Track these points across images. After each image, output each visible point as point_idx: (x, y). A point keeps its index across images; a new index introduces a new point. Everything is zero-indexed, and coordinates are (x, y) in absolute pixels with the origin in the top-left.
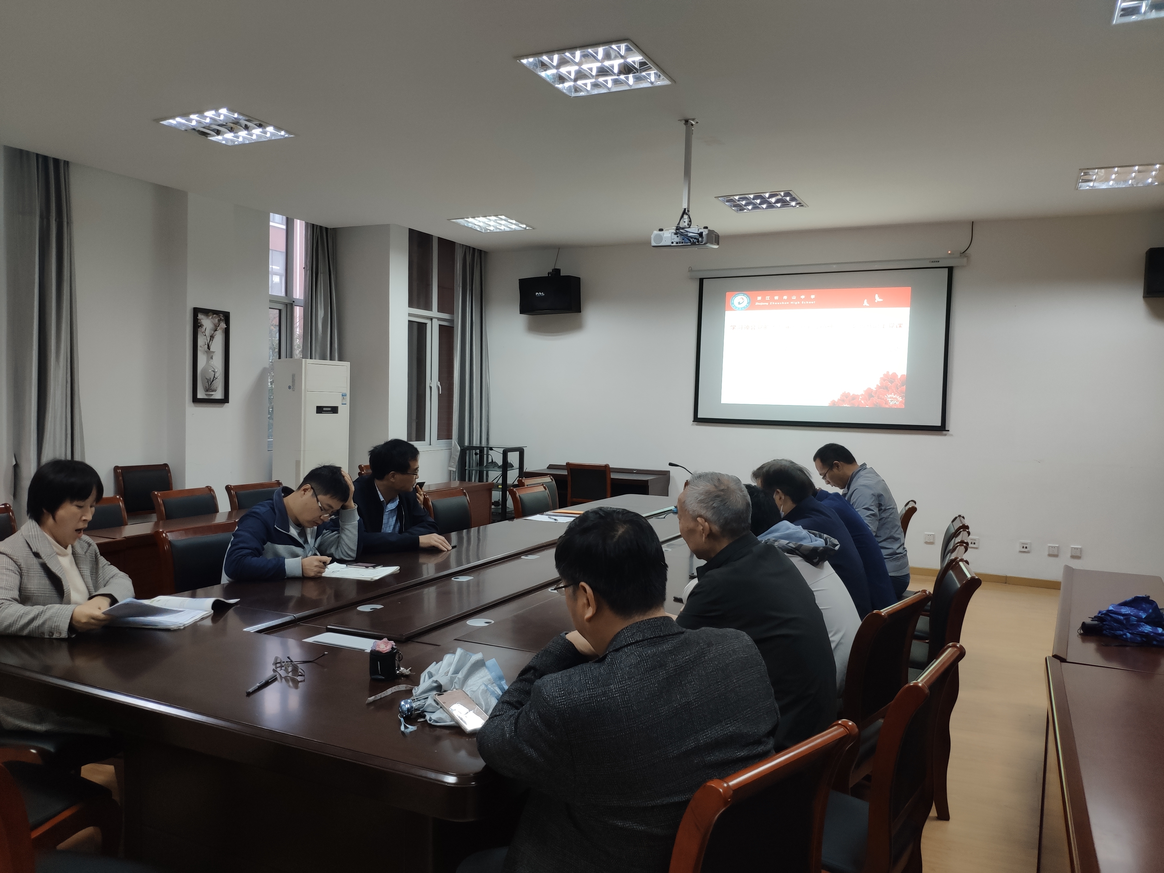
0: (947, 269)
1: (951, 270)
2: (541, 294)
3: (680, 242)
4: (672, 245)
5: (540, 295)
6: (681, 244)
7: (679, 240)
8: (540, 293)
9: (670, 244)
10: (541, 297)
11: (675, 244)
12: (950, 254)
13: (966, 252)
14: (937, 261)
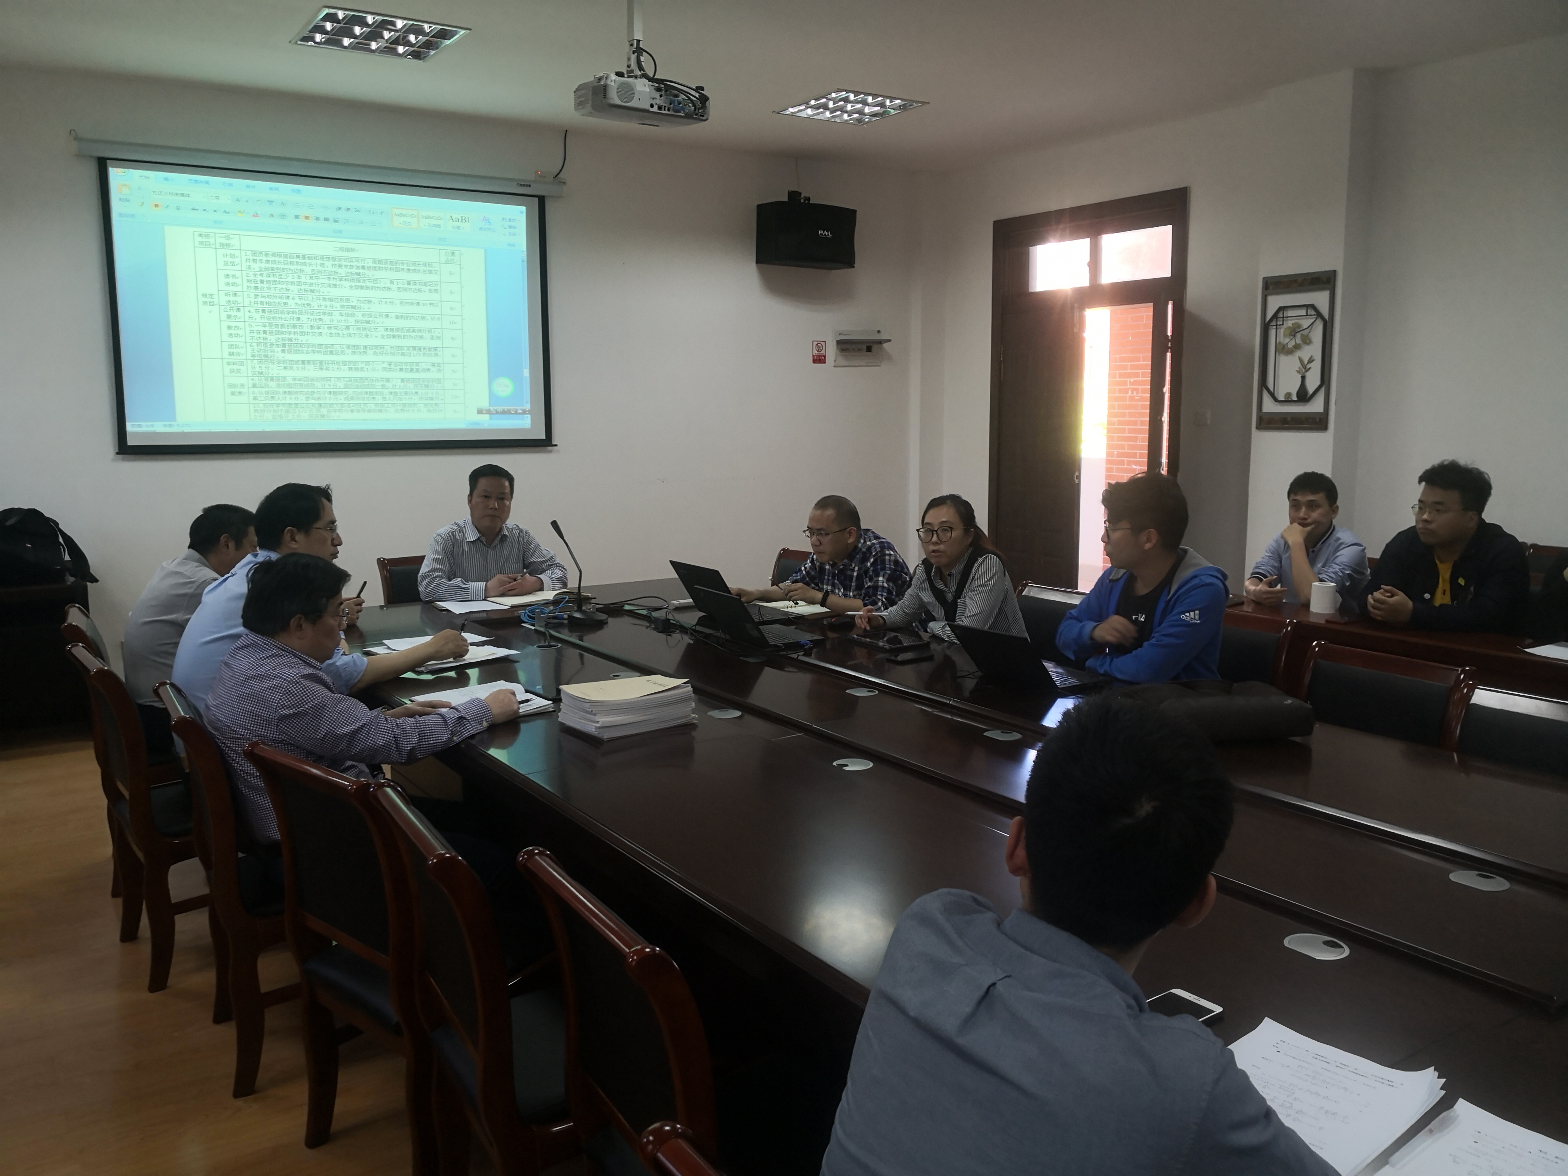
0: (537, 199)
1: (542, 200)
3: (665, 107)
4: (651, 110)
6: (666, 112)
7: (665, 102)
9: (648, 107)
11: (655, 109)
12: (540, 176)
13: (561, 175)
14: (527, 186)
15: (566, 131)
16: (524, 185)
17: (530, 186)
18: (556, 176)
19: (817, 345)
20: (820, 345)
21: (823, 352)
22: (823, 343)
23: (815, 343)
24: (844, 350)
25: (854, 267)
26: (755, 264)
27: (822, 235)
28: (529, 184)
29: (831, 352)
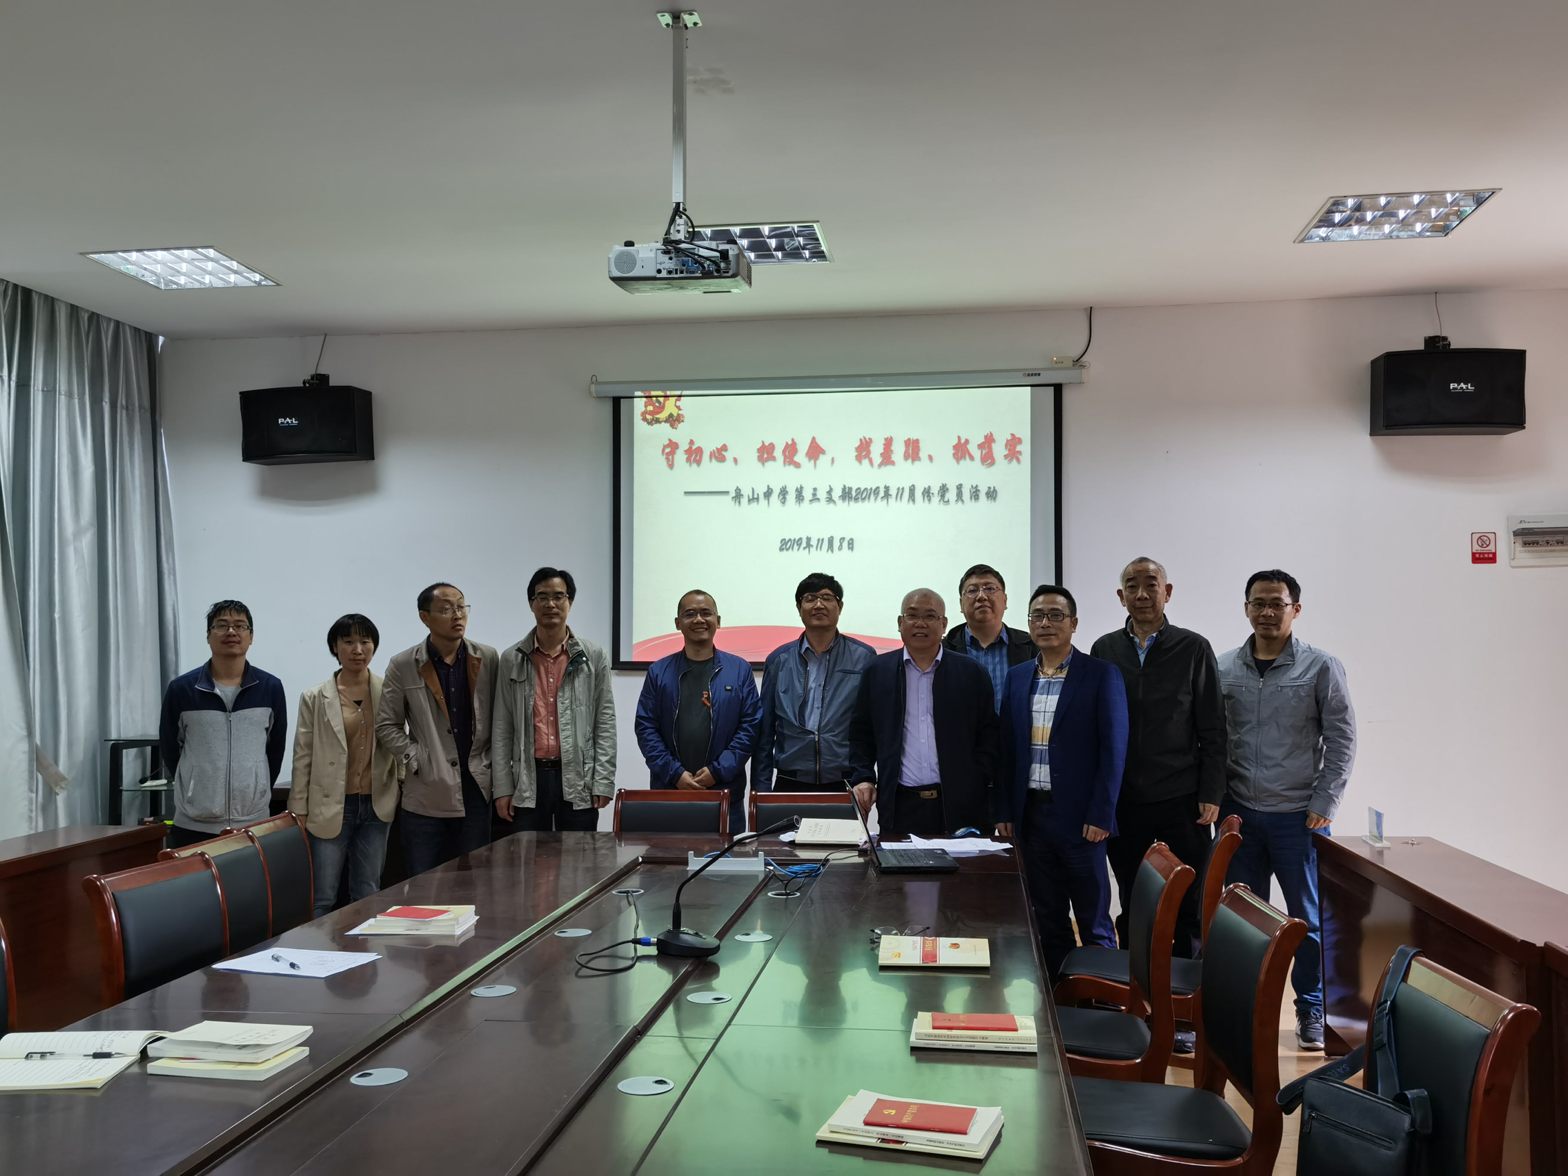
0: (1053, 388)
1: (1058, 389)
2: (290, 421)
4: (659, 276)
5: (288, 422)
6: (679, 275)
7: (676, 265)
8: (288, 420)
9: (653, 273)
10: (289, 427)
11: (664, 274)
12: (1056, 363)
13: (1083, 359)
14: (1036, 374)
15: (1091, 308)
16: (1032, 375)
17: (1039, 374)
18: (1077, 360)
19: (1480, 537)
20: (1485, 538)
21: (1491, 548)
22: (1492, 536)
23: (1476, 537)
24: (1529, 544)
25: (1524, 428)
26: (1369, 436)
27: (1456, 389)
28: (1038, 372)
29: (1504, 546)
